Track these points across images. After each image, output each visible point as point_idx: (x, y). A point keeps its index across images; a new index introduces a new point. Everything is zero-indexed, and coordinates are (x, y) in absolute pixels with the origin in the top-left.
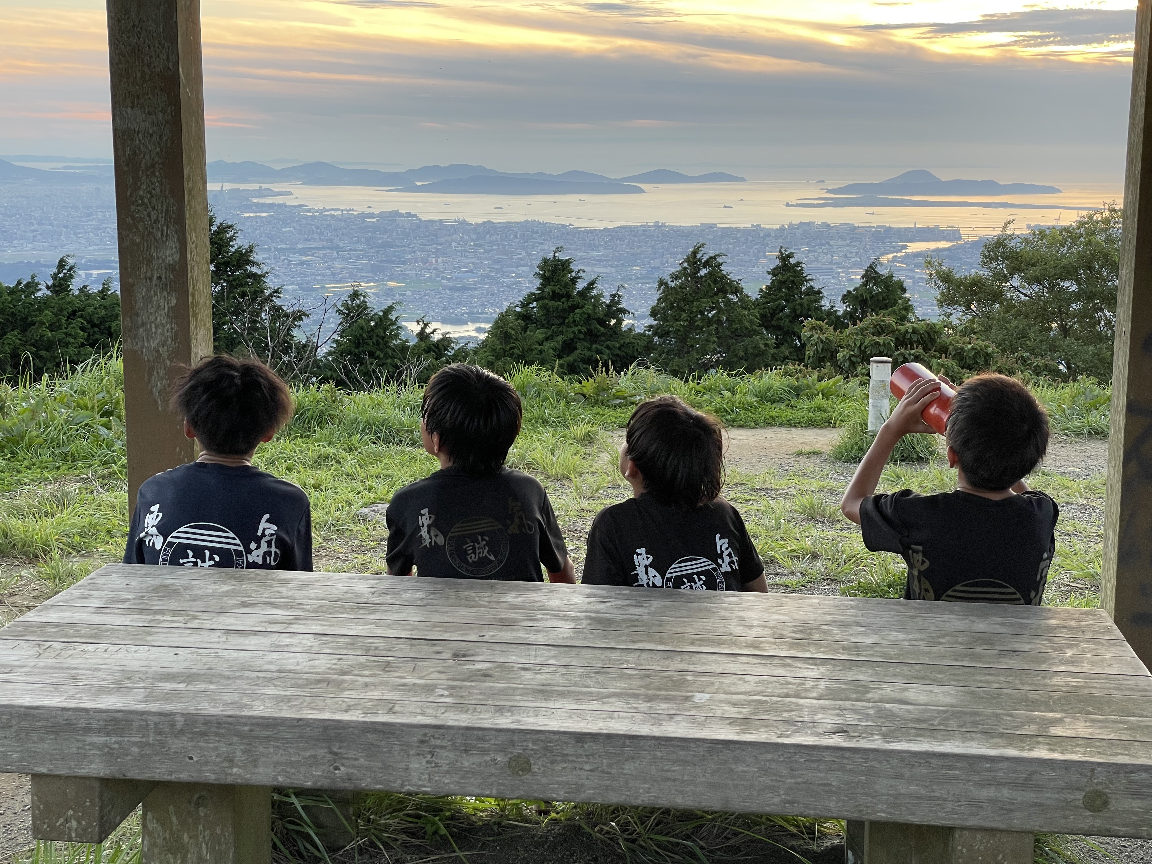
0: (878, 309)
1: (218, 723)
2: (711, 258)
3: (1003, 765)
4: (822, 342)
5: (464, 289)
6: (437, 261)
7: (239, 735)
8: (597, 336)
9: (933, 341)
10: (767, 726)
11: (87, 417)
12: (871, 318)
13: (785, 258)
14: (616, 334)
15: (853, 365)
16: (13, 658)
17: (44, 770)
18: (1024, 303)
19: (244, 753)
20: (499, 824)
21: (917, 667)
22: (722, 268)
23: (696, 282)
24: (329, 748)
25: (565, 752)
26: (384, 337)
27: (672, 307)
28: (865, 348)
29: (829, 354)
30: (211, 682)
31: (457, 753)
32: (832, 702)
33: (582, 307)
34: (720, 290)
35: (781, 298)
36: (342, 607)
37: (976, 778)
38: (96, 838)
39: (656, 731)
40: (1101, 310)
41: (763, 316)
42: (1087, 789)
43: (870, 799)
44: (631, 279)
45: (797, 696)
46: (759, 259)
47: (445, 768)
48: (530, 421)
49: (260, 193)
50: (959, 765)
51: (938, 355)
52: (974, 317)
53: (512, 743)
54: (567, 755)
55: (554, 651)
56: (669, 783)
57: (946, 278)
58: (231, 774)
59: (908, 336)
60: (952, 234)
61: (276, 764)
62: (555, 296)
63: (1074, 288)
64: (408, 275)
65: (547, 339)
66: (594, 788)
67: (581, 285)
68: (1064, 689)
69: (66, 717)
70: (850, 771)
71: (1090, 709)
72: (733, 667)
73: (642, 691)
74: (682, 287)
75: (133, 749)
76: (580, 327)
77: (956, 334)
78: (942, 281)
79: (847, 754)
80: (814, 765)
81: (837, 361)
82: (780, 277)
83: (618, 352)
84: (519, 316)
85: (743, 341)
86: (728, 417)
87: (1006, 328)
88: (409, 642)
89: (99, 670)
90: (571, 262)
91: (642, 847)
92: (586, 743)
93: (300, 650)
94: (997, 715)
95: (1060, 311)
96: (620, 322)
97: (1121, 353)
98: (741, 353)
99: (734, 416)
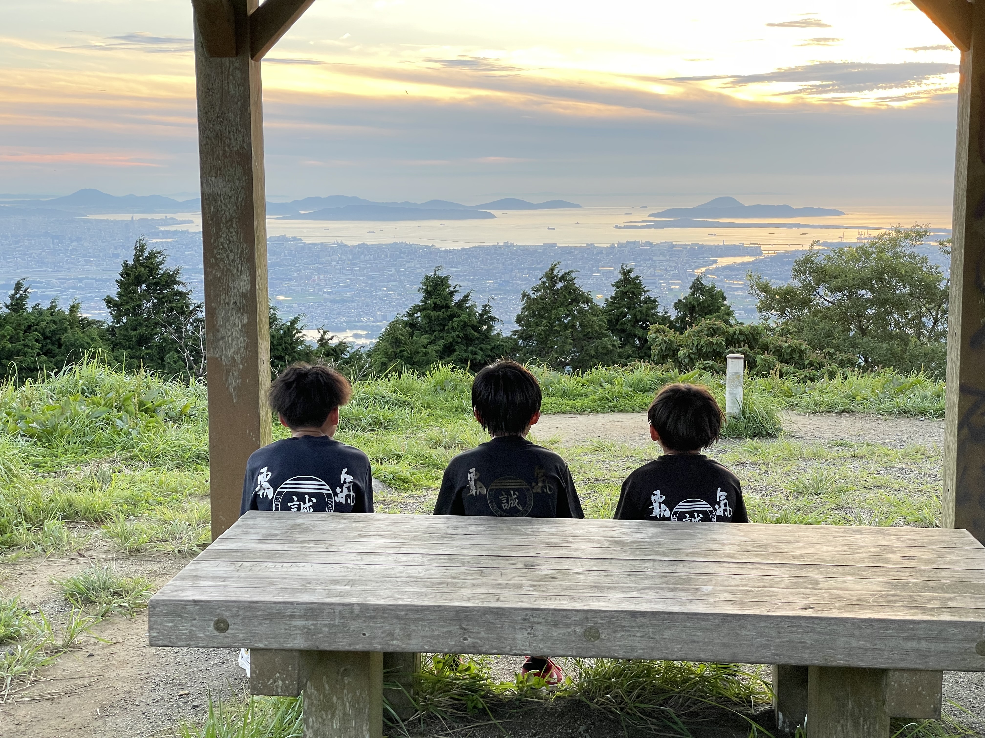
0: (704, 315)
1: (384, 610)
2: (565, 274)
3: (923, 626)
4: (665, 342)
5: (343, 301)
6: (319, 278)
7: (398, 617)
8: (472, 340)
9: (756, 340)
10: (757, 605)
11: (104, 412)
12: (704, 323)
13: (626, 273)
14: (487, 338)
15: (692, 361)
16: (221, 572)
17: (261, 645)
18: (828, 309)
19: (401, 630)
20: (520, 700)
21: (848, 568)
22: (575, 281)
23: (554, 294)
24: (460, 625)
25: (623, 624)
26: (291, 344)
27: (534, 315)
28: (702, 347)
29: (671, 354)
30: (367, 585)
31: (549, 627)
32: (797, 590)
33: (459, 316)
34: (573, 301)
35: (624, 306)
36: (430, 536)
37: (905, 635)
38: (295, 693)
39: (684, 609)
40: (891, 313)
41: (609, 322)
42: (978, 640)
43: (832, 651)
44: (485, 291)
45: (772, 587)
46: (593, 273)
47: (540, 637)
48: (451, 410)
49: (165, 222)
50: (892, 626)
51: (761, 352)
52: (788, 321)
53: (587, 619)
54: (624, 626)
55: (593, 562)
56: (695, 644)
57: (765, 289)
58: (392, 645)
59: (736, 337)
60: (754, 250)
61: (424, 637)
62: (436, 307)
63: (869, 296)
64: (294, 290)
65: (430, 343)
66: (643, 649)
67: (457, 298)
68: (951, 579)
69: (277, 608)
70: (820, 633)
71: (972, 591)
72: (721, 570)
73: (664, 585)
74: (542, 298)
75: (323, 629)
76: (458, 333)
77: (774, 335)
78: (761, 292)
79: (817, 621)
80: (794, 629)
81: (678, 358)
82: (622, 288)
83: (490, 353)
84: (406, 324)
85: (594, 342)
86: (610, 404)
87: (815, 330)
88: (489, 558)
89: (285, 578)
90: (449, 279)
91: (628, 713)
92: (637, 618)
93: (416, 564)
94: (910, 596)
95: (858, 314)
96: (490, 328)
97: (953, 349)
98: (593, 353)
99: (614, 403)
